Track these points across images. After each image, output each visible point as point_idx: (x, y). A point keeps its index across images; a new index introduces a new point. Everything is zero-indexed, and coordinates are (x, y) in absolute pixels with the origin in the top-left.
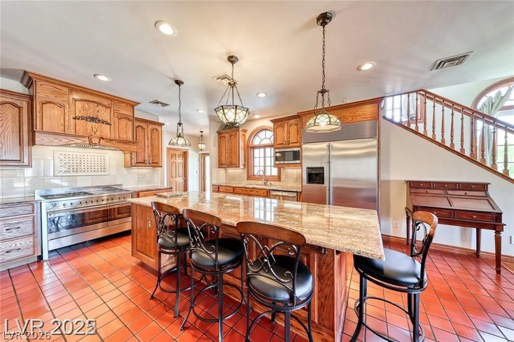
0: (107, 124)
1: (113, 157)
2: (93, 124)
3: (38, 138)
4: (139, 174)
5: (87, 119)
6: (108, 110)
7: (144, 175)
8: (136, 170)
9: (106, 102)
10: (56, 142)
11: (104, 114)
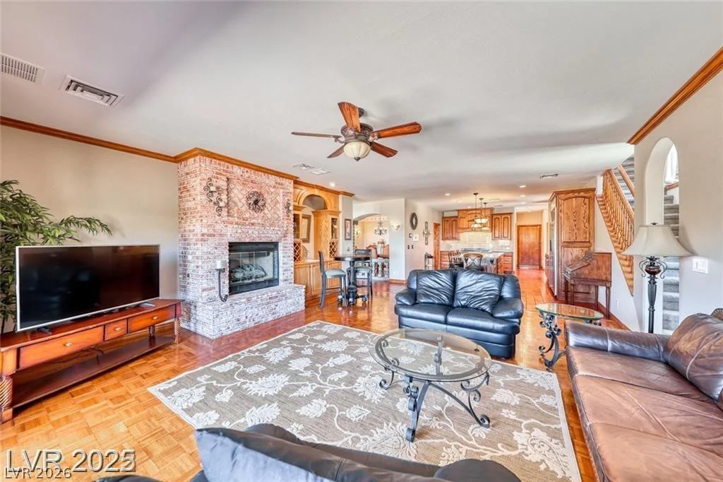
9: (478, 212)
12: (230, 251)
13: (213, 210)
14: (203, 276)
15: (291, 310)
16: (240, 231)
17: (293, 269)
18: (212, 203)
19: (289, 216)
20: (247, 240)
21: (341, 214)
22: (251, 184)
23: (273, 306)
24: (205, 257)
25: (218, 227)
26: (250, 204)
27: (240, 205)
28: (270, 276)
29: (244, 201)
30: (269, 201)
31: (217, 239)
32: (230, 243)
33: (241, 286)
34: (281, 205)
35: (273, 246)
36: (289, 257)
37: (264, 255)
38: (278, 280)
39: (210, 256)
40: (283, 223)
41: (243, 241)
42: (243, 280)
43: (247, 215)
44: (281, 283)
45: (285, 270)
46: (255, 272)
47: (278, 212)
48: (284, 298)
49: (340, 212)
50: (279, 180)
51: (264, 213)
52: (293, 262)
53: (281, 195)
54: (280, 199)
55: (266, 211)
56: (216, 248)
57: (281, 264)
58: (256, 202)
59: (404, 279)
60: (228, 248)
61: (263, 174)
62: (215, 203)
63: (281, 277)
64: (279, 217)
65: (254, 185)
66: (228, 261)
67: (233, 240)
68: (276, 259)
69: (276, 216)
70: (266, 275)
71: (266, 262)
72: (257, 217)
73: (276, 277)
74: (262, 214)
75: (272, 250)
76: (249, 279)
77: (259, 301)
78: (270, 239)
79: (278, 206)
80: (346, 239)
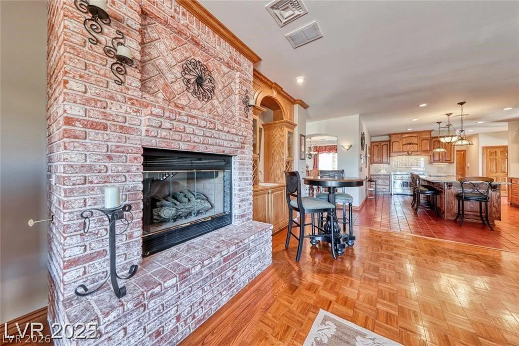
0: (416, 144)
1: (422, 160)
2: (410, 146)
3: (392, 154)
4: (438, 168)
5: (407, 144)
6: (417, 138)
7: (442, 168)
8: (436, 165)
9: (415, 135)
10: (399, 154)
11: (415, 140)
12: (146, 166)
13: (104, 67)
14: (68, 227)
15: (256, 270)
16: (167, 124)
17: (251, 198)
18: (99, 49)
19: (247, 117)
20: (183, 147)
21: (297, 127)
22: (190, 45)
23: (230, 274)
24: (77, 178)
25: (114, 109)
26: (188, 81)
27: (170, 77)
28: (218, 210)
29: (177, 71)
30: (220, 87)
31: (113, 138)
32: (146, 150)
33: (170, 233)
34: (237, 97)
35: (222, 163)
36: (247, 179)
37: (210, 176)
38: (230, 215)
39: (91, 176)
40: (240, 125)
41: (175, 146)
42: (175, 220)
43: (183, 101)
44: (236, 222)
45: (242, 201)
46: (196, 204)
47: (233, 108)
48: (246, 253)
49: (295, 125)
50: (235, 54)
51: (213, 105)
52: (251, 187)
53: (238, 81)
54: (236, 87)
55: (216, 102)
56: (110, 158)
57: (235, 191)
58: (199, 81)
59: (358, 206)
60: (142, 159)
61: (211, 33)
62: (107, 52)
63: (236, 212)
64: (234, 116)
65: (196, 49)
66: (141, 187)
67: (154, 144)
68: (227, 183)
69: (230, 114)
70: (212, 207)
71: (213, 187)
72: (200, 109)
73: (227, 210)
74: (208, 106)
75: (222, 168)
76: (186, 217)
77: (206, 272)
78: (222, 149)
79: (232, 97)
80: (301, 159)
